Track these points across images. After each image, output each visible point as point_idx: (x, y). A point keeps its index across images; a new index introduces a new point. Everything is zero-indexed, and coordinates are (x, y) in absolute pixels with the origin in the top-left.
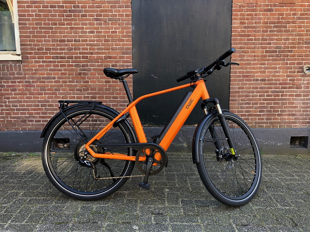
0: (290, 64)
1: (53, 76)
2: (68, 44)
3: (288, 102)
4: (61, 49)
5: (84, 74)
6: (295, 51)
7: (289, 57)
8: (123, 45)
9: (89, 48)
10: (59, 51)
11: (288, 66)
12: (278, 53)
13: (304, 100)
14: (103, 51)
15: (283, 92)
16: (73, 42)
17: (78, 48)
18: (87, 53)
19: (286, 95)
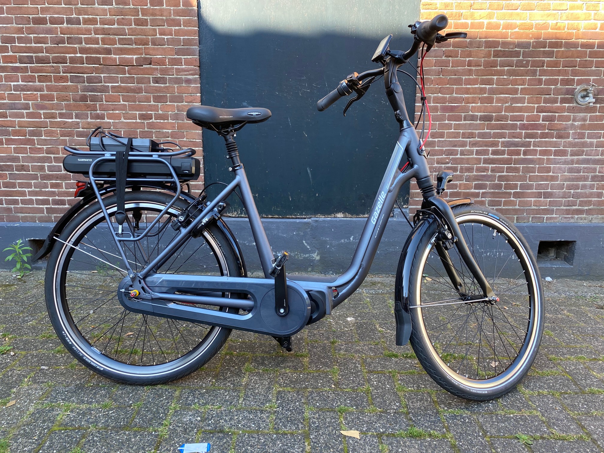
0: (548, 82)
1: (23, 101)
2: (52, 28)
3: (537, 166)
4: (38, 41)
5: (94, 99)
6: (560, 54)
7: (545, 68)
8: (177, 33)
9: (102, 38)
10: (33, 45)
11: (543, 86)
12: (521, 58)
13: (572, 162)
14: (134, 46)
15: (528, 144)
16: (65, 25)
17: (76, 38)
18: (97, 51)
19: (534, 152)
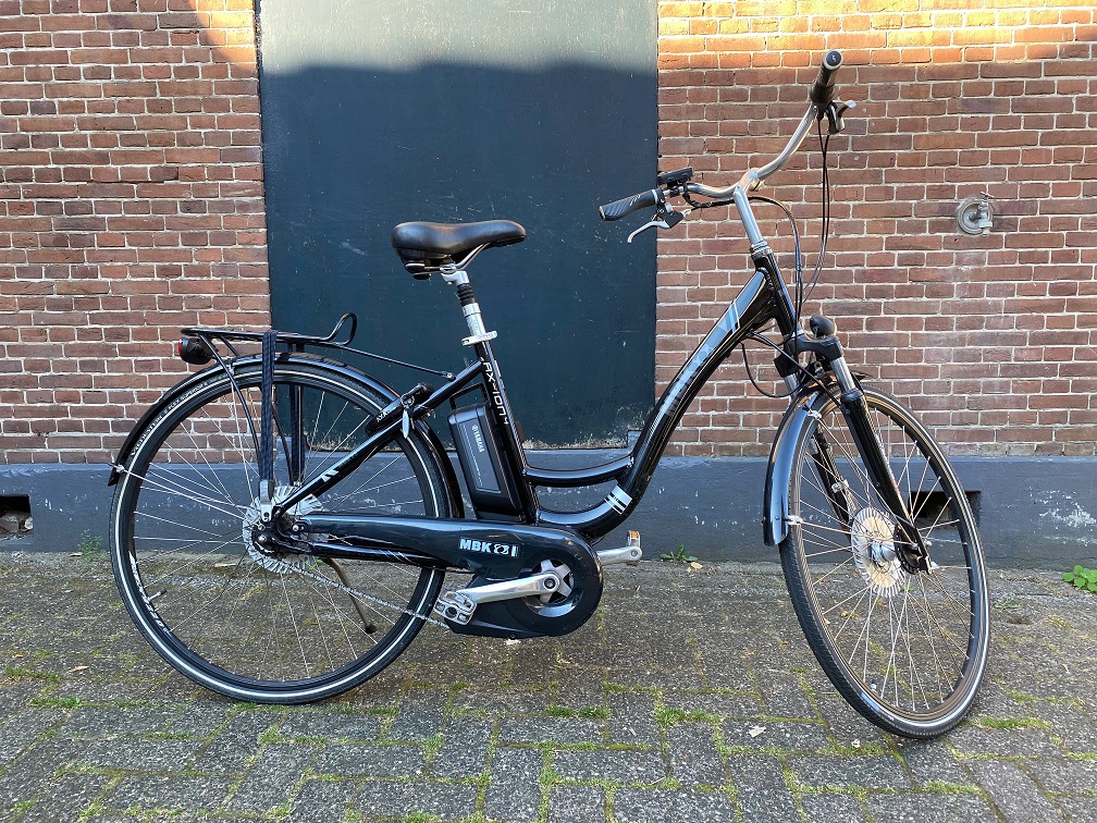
0: (904, 194)
2: (7, 120)
3: (896, 349)
5: (79, 242)
6: (922, 142)
7: (896, 167)
8: (223, 123)
9: (92, 136)
11: (894, 201)
12: (850, 151)
13: (962, 340)
14: (148, 148)
15: (876, 309)
16: (29, 115)
17: (47, 137)
18: (83, 158)
19: (888, 323)
